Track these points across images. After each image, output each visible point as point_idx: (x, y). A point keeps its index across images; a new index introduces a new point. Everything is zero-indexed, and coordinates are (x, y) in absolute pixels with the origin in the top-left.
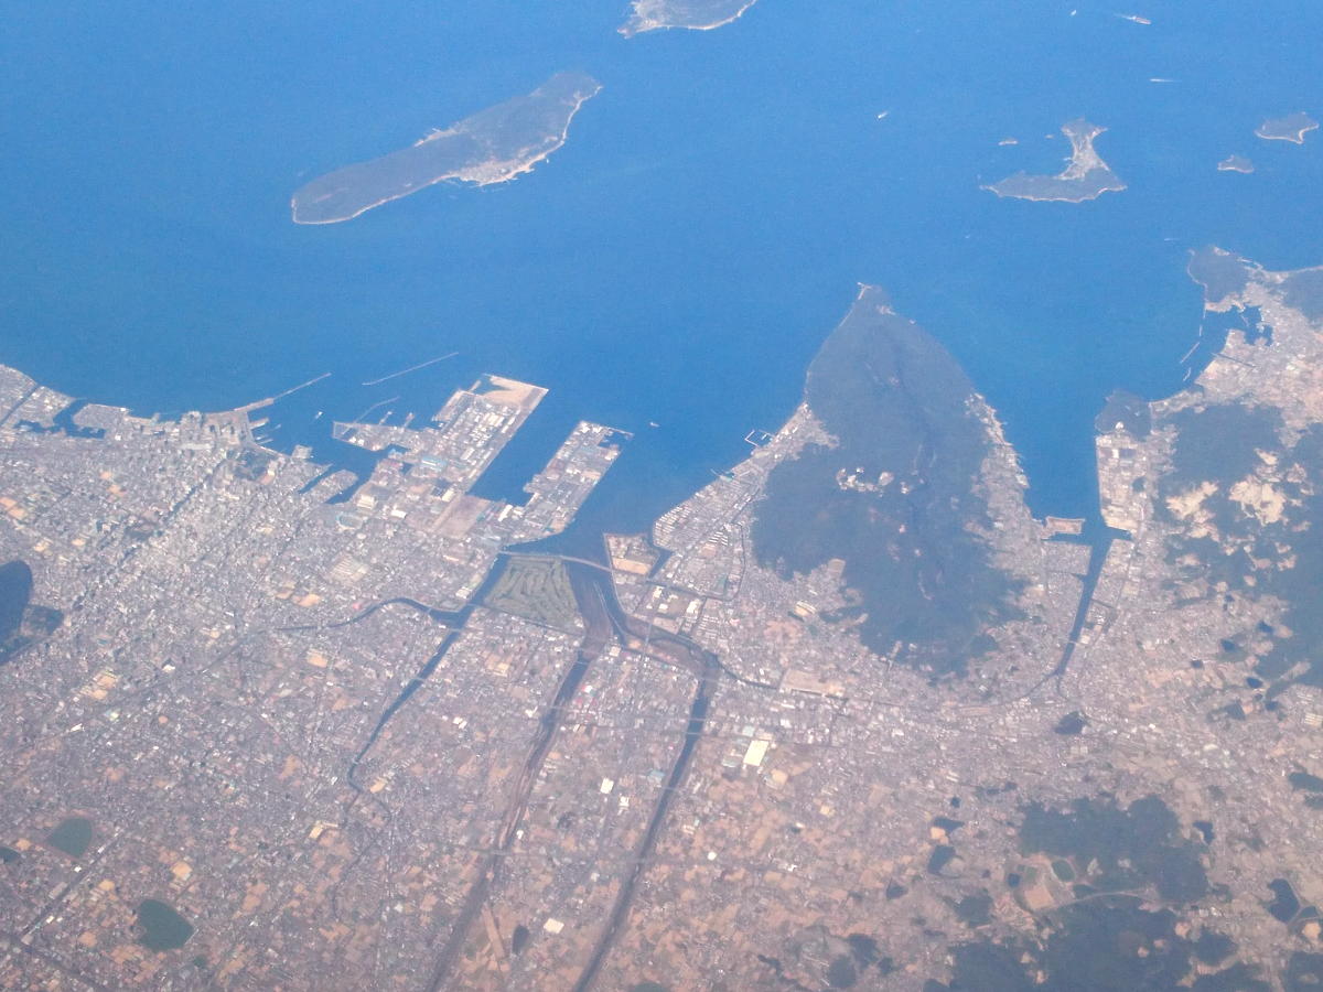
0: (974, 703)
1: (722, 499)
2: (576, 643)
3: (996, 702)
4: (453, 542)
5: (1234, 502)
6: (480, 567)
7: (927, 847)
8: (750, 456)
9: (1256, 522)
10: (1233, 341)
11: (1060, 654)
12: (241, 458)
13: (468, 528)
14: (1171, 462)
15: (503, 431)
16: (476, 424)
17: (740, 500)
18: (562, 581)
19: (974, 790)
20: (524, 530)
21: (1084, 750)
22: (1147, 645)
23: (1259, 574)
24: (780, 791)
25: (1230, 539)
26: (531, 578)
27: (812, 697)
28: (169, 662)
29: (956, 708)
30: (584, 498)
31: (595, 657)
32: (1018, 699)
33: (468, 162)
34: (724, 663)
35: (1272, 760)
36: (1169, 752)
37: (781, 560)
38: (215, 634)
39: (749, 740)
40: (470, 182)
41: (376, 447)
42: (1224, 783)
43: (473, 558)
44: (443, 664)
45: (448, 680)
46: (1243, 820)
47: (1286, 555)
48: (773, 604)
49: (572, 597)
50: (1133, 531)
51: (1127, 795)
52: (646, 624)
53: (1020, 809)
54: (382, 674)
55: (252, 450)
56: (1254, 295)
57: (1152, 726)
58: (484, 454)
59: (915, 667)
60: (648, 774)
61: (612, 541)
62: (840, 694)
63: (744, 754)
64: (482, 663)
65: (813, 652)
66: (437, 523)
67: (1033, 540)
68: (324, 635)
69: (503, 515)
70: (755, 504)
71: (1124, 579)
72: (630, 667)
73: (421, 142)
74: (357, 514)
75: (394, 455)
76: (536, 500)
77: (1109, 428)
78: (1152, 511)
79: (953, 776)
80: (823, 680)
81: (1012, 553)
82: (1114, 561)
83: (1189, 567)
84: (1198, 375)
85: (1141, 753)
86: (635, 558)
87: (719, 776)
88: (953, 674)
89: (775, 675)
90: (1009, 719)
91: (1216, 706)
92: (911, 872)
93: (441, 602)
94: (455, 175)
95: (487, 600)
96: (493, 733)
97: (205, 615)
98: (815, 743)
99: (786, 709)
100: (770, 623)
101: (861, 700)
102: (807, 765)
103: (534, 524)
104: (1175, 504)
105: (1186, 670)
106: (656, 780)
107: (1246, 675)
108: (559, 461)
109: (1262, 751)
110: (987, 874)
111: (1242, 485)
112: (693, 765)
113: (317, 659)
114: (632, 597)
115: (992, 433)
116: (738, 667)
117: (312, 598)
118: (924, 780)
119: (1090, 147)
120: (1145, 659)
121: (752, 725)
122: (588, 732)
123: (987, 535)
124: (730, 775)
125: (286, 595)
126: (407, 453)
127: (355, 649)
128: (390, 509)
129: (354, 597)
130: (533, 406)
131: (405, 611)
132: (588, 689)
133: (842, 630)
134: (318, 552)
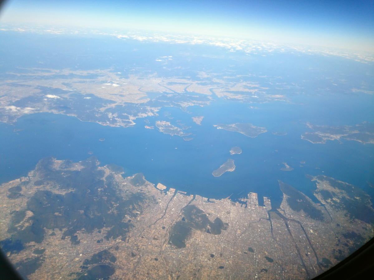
1: (285, 204)
2: (284, 221)
5: (334, 200)
6: (267, 214)
8: (283, 199)
9: (338, 202)
11: (330, 217)
13: (262, 209)
14: (323, 196)
18: (276, 214)
19: (336, 233)
21: (342, 227)
22: (338, 216)
24: (317, 235)
25: (336, 204)
29: (326, 224)
30: (271, 205)
31: (287, 223)
35: (359, 227)
36: (350, 227)
37: (296, 210)
42: (357, 229)
46: (362, 232)
47: (344, 205)
48: (299, 215)
49: (279, 216)
52: (289, 219)
54: (268, 227)
56: (315, 179)
57: (346, 224)
59: (319, 220)
61: (278, 209)
62: (314, 224)
63: (311, 231)
64: (276, 225)
65: (308, 220)
67: (318, 206)
68: (258, 223)
70: (288, 204)
71: (329, 209)
72: (291, 223)
76: (266, 206)
77: (314, 193)
78: (325, 202)
80: (311, 223)
83: (334, 208)
84: (317, 187)
85: (347, 227)
86: (281, 211)
87: (310, 234)
88: (323, 221)
90: (332, 225)
93: (266, 218)
94: (227, 171)
96: (284, 232)
97: (243, 222)
98: (316, 229)
102: (318, 232)
103: (268, 208)
105: (343, 218)
106: (305, 235)
107: (349, 218)
108: (265, 201)
110: (345, 241)
112: (307, 233)
113: (259, 226)
114: (285, 216)
115: (304, 195)
116: (302, 222)
117: (253, 219)
118: (330, 233)
121: (309, 228)
122: (293, 231)
123: (313, 206)
125: (250, 219)
126: (249, 202)
127: (262, 224)
128: (252, 208)
129: (257, 218)
130: (257, 195)
131: (263, 220)
132: (289, 226)
133: (309, 217)
134: (249, 214)
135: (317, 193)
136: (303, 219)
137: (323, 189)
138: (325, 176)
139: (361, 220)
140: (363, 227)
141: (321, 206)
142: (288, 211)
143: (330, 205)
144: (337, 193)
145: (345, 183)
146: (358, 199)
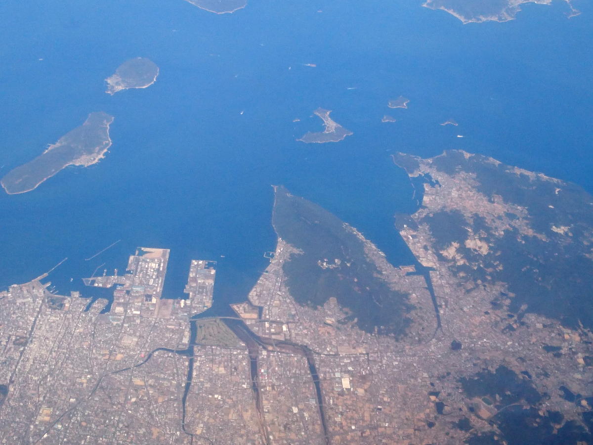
0: (416, 345)
1: (270, 282)
2: (246, 353)
3: (424, 343)
4: (167, 320)
5: (468, 248)
6: (186, 328)
7: (432, 404)
8: (270, 263)
9: (479, 255)
10: (427, 188)
11: (436, 319)
12: (48, 302)
13: (170, 313)
14: (432, 237)
15: (161, 269)
16: (147, 269)
17: (277, 281)
18: (224, 328)
19: (437, 378)
20: (195, 308)
21: (467, 354)
22: (465, 309)
23: (491, 274)
24: (365, 396)
25: (473, 263)
26: (211, 329)
27: (354, 356)
28: (71, 397)
29: (410, 349)
30: (212, 291)
31: (257, 357)
32: (431, 340)
33: (75, 157)
34: (311, 348)
35: (533, 343)
36: (497, 349)
37: (309, 302)
38: (85, 381)
39: (340, 378)
40: (80, 166)
41: (109, 286)
42: (522, 356)
43: (180, 325)
44: (194, 373)
45: (202, 380)
46: (538, 368)
47: (498, 265)
48: (316, 321)
49: (233, 333)
50: (435, 267)
51: (492, 367)
52: (270, 339)
53: (457, 381)
54: (173, 383)
55: (51, 297)
56: (424, 169)
57: (485, 340)
58: (159, 280)
59: (387, 335)
60: (309, 401)
61: (235, 307)
62: (364, 352)
63: (342, 384)
64: (211, 369)
65: (344, 337)
66: (156, 313)
67: (400, 276)
68: (135, 371)
70: (284, 281)
71: (441, 286)
72: (274, 358)
73: (47, 151)
74: (117, 315)
75: (119, 288)
76: (192, 296)
77: (402, 228)
78: (436, 257)
79: (425, 375)
80: (354, 348)
81: (395, 283)
82: (435, 280)
83: (463, 277)
84: (422, 202)
85: (487, 351)
86: (249, 312)
87: (337, 395)
88: (402, 335)
89: (334, 350)
90: (433, 348)
91: (503, 328)
92: (432, 416)
93: (178, 346)
94: (71, 164)
95: (197, 342)
96: (234, 398)
97: (74, 373)
98: (367, 374)
99: (347, 363)
100: (319, 329)
101: (374, 353)
102: (369, 383)
103: (198, 305)
104: (444, 253)
105: (484, 316)
106: (313, 402)
107: (506, 313)
108: (192, 278)
109: (529, 341)
110: (460, 410)
111: (468, 241)
112: (324, 393)
113: (138, 382)
114: (257, 328)
115: (360, 238)
116: (317, 349)
117: (119, 357)
118: (416, 379)
119: (329, 119)
120: (467, 315)
121: (338, 372)
122: (273, 388)
123: (382, 277)
124: (341, 394)
125: (107, 357)
126: (124, 286)
127: (153, 374)
128: (131, 311)
129: (139, 352)
130: (167, 257)
131: (164, 354)
132: (262, 371)
133: (350, 326)
134: (110, 335)
135: (414, 226)
136: (328, 333)
137: (445, 207)
138: (467, 155)
139: (547, 317)
140: (549, 345)
141: (415, 277)
142: (276, 307)
143: (449, 268)
144: (493, 220)
145: (537, 177)
146: (562, 232)
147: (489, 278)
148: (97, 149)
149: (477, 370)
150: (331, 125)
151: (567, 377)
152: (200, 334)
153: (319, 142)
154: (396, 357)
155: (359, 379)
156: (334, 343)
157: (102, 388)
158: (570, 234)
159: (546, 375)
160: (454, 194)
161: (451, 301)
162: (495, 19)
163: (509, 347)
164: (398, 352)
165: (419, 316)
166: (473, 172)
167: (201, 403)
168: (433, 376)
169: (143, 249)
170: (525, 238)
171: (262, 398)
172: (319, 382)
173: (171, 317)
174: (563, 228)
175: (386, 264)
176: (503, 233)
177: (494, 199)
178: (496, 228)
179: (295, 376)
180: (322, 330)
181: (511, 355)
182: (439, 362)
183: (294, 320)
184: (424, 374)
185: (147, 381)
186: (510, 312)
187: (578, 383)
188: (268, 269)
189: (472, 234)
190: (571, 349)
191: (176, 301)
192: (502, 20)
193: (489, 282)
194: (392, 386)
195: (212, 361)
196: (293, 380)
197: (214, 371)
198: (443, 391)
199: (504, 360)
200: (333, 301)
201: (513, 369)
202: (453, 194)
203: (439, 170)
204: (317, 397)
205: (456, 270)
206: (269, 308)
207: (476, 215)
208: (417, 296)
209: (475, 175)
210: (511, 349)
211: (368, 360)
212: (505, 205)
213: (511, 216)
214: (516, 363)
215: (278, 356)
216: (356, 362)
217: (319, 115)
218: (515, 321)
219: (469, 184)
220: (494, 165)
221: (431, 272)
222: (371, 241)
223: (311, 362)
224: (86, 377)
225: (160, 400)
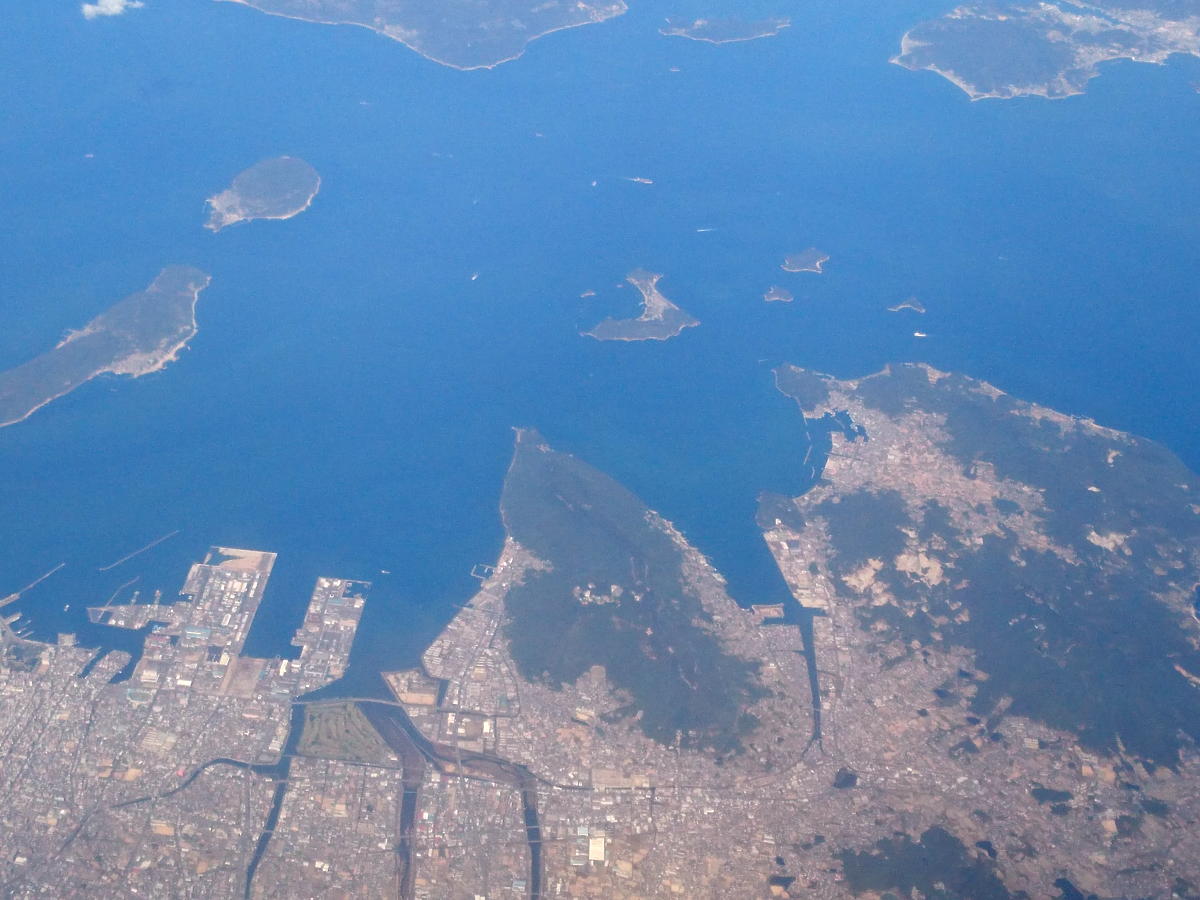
0: (760, 774)
1: (474, 629)
2: (397, 776)
3: (778, 771)
4: (246, 701)
5: (900, 572)
6: (281, 719)
8: (481, 588)
9: (923, 586)
10: (837, 441)
11: (811, 720)
12: (8, 654)
13: (254, 687)
14: (832, 546)
15: (251, 594)
16: (223, 593)
17: (488, 627)
18: (361, 721)
19: (792, 848)
20: (306, 680)
21: (865, 799)
22: (877, 702)
23: (942, 629)
24: (631, 879)
25: (907, 603)
26: (332, 723)
27: (624, 791)
28: (18, 854)
29: (747, 781)
30: (350, 644)
31: (420, 785)
32: (795, 765)
33: (116, 357)
34: (534, 772)
35: (1013, 783)
36: (933, 790)
37: (546, 674)
38: (53, 821)
39: (586, 839)
40: (124, 375)
41: (138, 626)
42: (985, 808)
43: (270, 712)
44: (283, 815)
45: (295, 829)
46: (1013, 834)
47: (959, 611)
48: (555, 715)
49: (378, 735)
50: (826, 608)
51: (915, 829)
52: (453, 748)
53: (835, 856)
54: (233, 833)
55: (16, 644)
56: (837, 402)
57: (910, 769)
58: (241, 618)
59: (700, 750)
60: (511, 885)
61: (391, 678)
62: (647, 785)
63: (588, 852)
64: (319, 807)
65: (608, 751)
66: (224, 685)
68: (160, 804)
69: (283, 670)
70: (504, 628)
71: (834, 649)
72: (453, 789)
73: (62, 344)
74: (144, 688)
75: (157, 630)
76: (307, 652)
77: (771, 526)
78: (833, 589)
79: (769, 839)
80: (627, 775)
81: (737, 640)
82: (821, 635)
83: (882, 632)
84: (822, 471)
85: (911, 795)
86: (419, 691)
87: (574, 875)
88: (733, 752)
89: (585, 777)
90: (794, 783)
91: (951, 745)
93: (258, 757)
94: (106, 370)
95: (299, 749)
96: (357, 871)
97: (34, 804)
98: (643, 833)
99: (607, 807)
100: (558, 731)
101: (667, 787)
102: (644, 852)
103: (315, 674)
104: (851, 581)
105: (917, 718)
106: (521, 888)
107: (965, 715)
108: (314, 614)
109: (1003, 776)
111: (903, 558)
112: (547, 869)
113: (162, 827)
114: (430, 726)
115: (678, 542)
116: (547, 774)
117: (132, 774)
118: (748, 846)
119: (656, 291)
120: (880, 714)
121: (584, 825)
122: (442, 854)
123: (711, 627)
124: (583, 872)
125: (106, 774)
126: (169, 627)
127: (196, 813)
128: (174, 680)
129: (174, 765)
130: (269, 569)
131: (227, 771)
132: (426, 816)
133: (626, 728)
134: (121, 729)
135: (795, 522)
136: (577, 740)
138: (934, 375)
139: (1051, 724)
140: (1046, 787)
141: (781, 628)
142: (476, 682)
143: (855, 612)
144: (965, 514)
145: (1079, 427)
146: (1110, 546)
147: (938, 637)
148: (164, 341)
149: (883, 833)
150: (656, 304)
151: (1075, 859)
152: (309, 732)
153: (626, 339)
154: (711, 797)
155: (624, 841)
156: (585, 763)
157: (85, 837)
158: (1128, 552)
159: (1030, 852)
160: (894, 456)
161: (851, 684)
162: (1040, 91)
163: (960, 787)
164: (719, 787)
165: (775, 714)
166: (939, 412)
167: (283, 876)
168: (784, 843)
169: (222, 550)
170: (1029, 554)
171: (415, 873)
172: (540, 844)
173: (255, 696)
174: (1113, 536)
175: (725, 599)
176: (980, 541)
177: (976, 470)
178: (969, 532)
179: (491, 829)
180: (564, 733)
181: (961, 803)
182: (802, 812)
183: (510, 709)
184: (766, 837)
185: (181, 828)
186: (974, 712)
187: (1096, 872)
188: (475, 600)
189: (915, 543)
190: (1091, 798)
191: (271, 661)
192: (1058, 95)
193: (937, 645)
194: (694, 861)
195: (323, 790)
196: (485, 837)
197: (324, 810)
198: (801, 876)
199: (944, 816)
200: (597, 673)
201: (960, 835)
202: (889, 457)
203: (869, 404)
204: (530, 878)
205: (869, 616)
206: (462, 683)
207: (933, 503)
208: (779, 668)
209: (945, 419)
210: (962, 793)
211: (652, 801)
212: (998, 483)
213: (1005, 506)
214: (968, 822)
215: (463, 783)
216: (626, 806)
217: (636, 283)
218: (981, 732)
219: (928, 437)
220: (989, 398)
221: (815, 618)
222: (699, 551)
223: (530, 802)
224: (56, 813)
225: (202, 868)
